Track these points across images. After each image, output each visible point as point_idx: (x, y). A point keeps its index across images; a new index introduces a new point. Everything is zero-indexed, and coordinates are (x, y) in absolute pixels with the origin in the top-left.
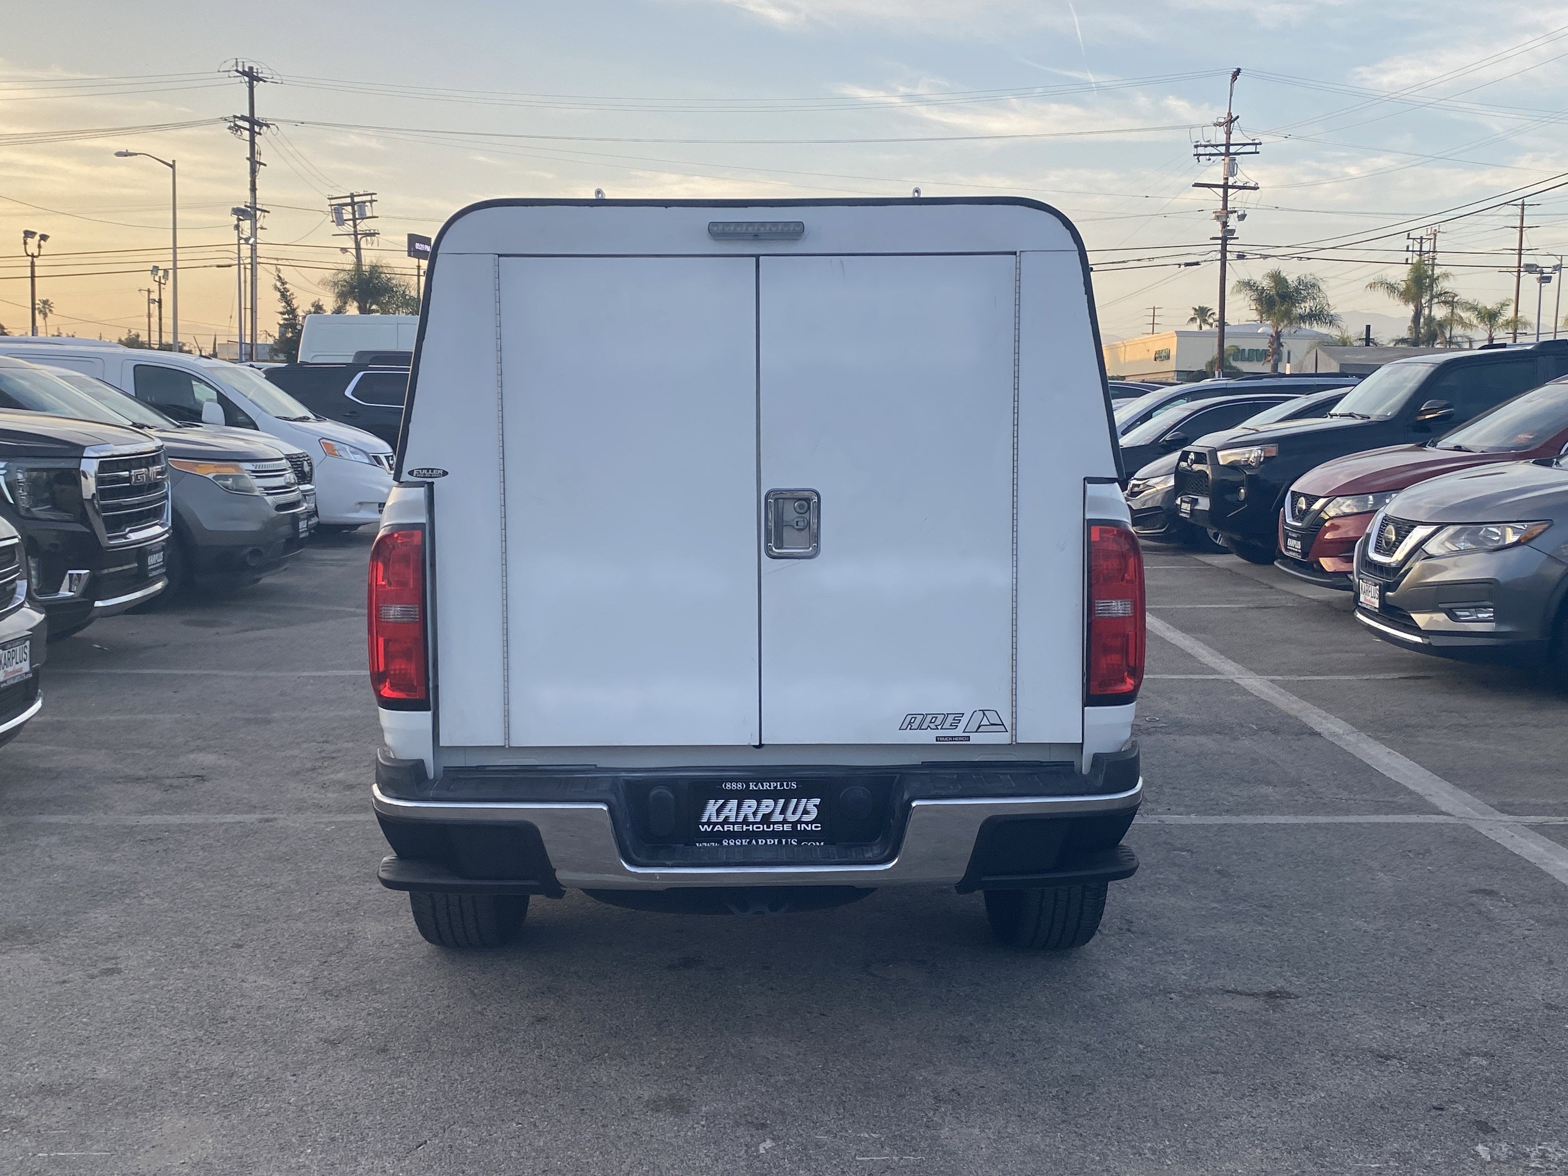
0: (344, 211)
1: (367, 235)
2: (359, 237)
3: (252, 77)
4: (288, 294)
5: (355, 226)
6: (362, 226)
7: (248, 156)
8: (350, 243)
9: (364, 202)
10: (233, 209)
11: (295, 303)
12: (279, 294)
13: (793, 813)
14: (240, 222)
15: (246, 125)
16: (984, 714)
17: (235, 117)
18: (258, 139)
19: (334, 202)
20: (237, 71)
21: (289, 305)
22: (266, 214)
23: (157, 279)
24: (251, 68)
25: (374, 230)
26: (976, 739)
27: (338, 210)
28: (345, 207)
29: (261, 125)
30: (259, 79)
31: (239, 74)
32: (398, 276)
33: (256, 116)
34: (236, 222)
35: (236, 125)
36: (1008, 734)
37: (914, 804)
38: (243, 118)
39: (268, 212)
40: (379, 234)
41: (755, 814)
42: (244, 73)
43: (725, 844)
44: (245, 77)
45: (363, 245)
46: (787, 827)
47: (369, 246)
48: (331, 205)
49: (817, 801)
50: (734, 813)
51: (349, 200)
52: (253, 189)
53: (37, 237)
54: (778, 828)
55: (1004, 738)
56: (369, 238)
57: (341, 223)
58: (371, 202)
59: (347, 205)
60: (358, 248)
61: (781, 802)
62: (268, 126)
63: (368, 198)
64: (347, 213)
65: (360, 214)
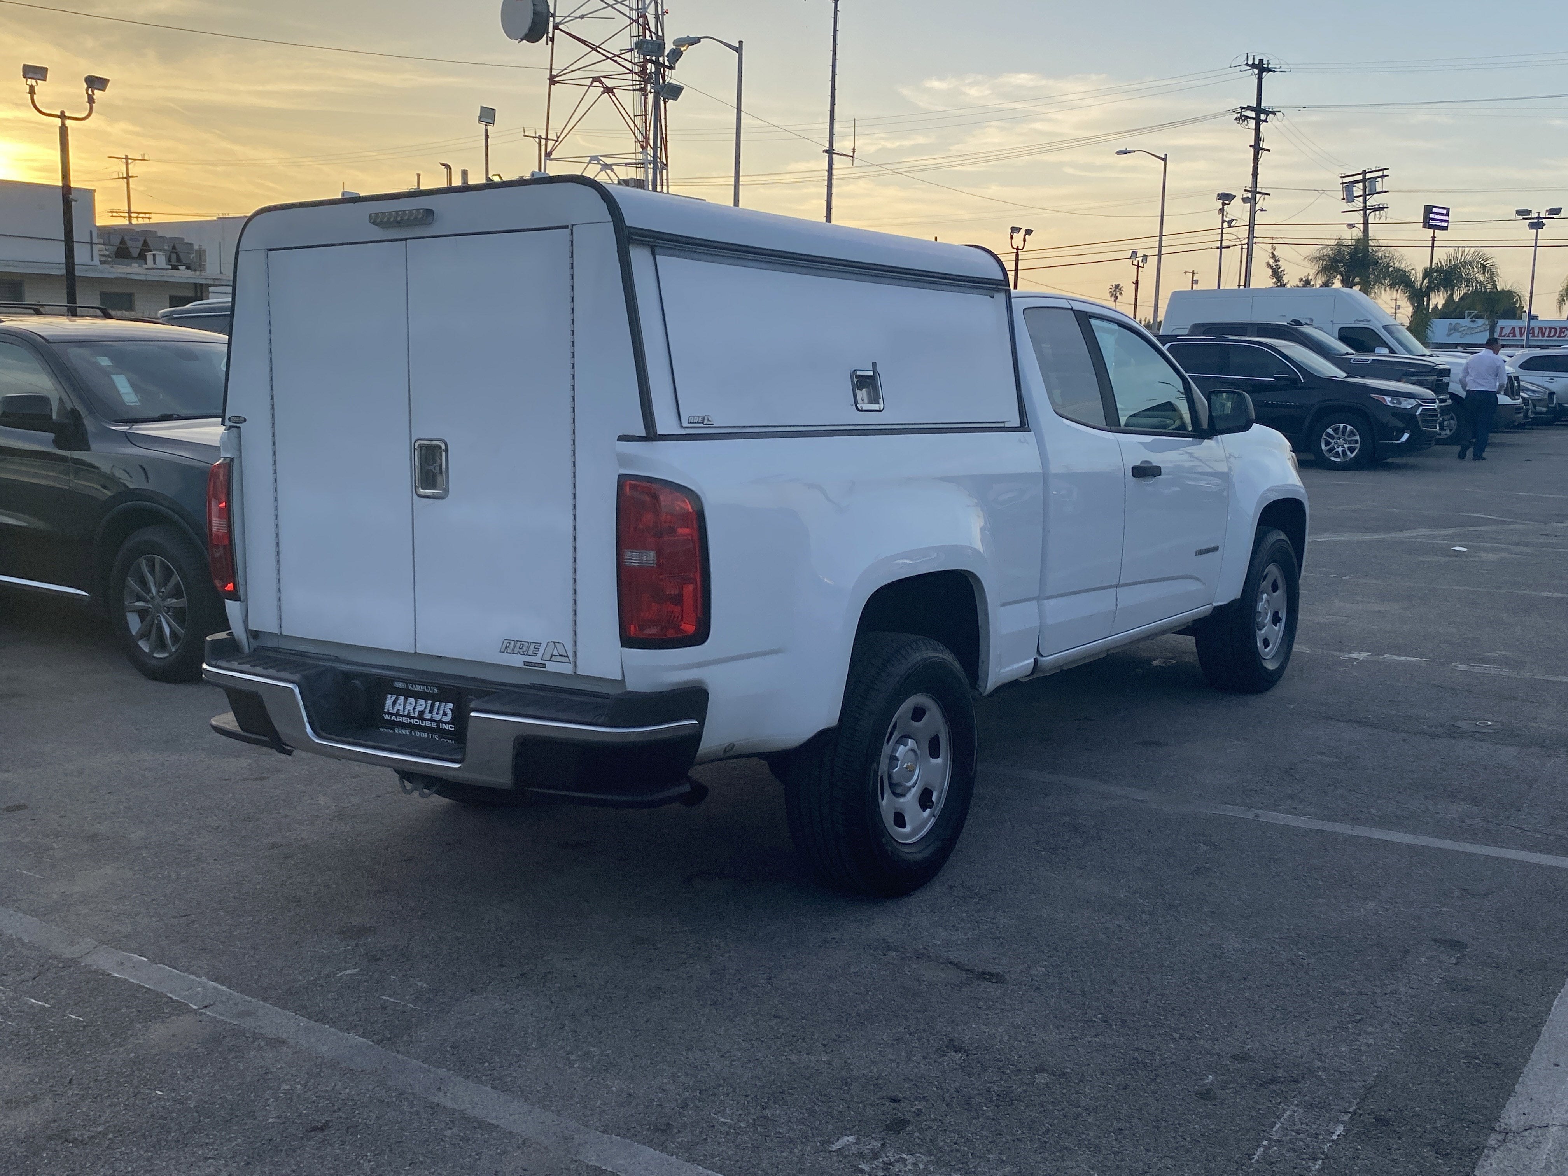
0: (1354, 188)
1: (1376, 210)
2: (1368, 212)
3: (1261, 68)
4: (1280, 270)
5: (1365, 201)
6: (1372, 201)
7: (1253, 143)
8: (1358, 218)
9: (1376, 178)
10: (1219, 195)
11: (1285, 279)
12: (1271, 271)
13: (437, 714)
14: (1225, 207)
15: (1253, 114)
16: (555, 646)
17: (1242, 108)
18: (1263, 126)
19: (1346, 180)
20: (1247, 65)
21: (1279, 281)
22: (1266, 196)
23: (1136, 263)
24: (1261, 61)
25: (1383, 205)
26: (551, 667)
27: (1348, 187)
28: (1356, 185)
29: (1267, 113)
30: (1269, 70)
31: (1249, 68)
32: (1383, 248)
33: (1263, 105)
34: (1221, 207)
35: (1241, 116)
36: (571, 666)
37: (472, 714)
38: (1249, 108)
39: (1269, 194)
40: (1387, 208)
41: (414, 709)
42: (1253, 66)
43: (397, 731)
44: (1255, 70)
45: (1371, 220)
46: (434, 725)
47: (1377, 221)
48: (1343, 183)
49: (451, 706)
50: (401, 708)
51: (1360, 177)
52: (1255, 174)
53: (1022, 232)
54: (428, 724)
55: (567, 669)
56: (1377, 212)
57: (1350, 200)
58: (1384, 176)
59: (1358, 182)
60: (1366, 223)
61: (430, 702)
62: (1274, 113)
63: (1380, 173)
64: (1358, 190)
65: (1369, 189)
